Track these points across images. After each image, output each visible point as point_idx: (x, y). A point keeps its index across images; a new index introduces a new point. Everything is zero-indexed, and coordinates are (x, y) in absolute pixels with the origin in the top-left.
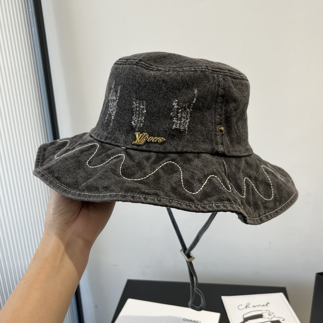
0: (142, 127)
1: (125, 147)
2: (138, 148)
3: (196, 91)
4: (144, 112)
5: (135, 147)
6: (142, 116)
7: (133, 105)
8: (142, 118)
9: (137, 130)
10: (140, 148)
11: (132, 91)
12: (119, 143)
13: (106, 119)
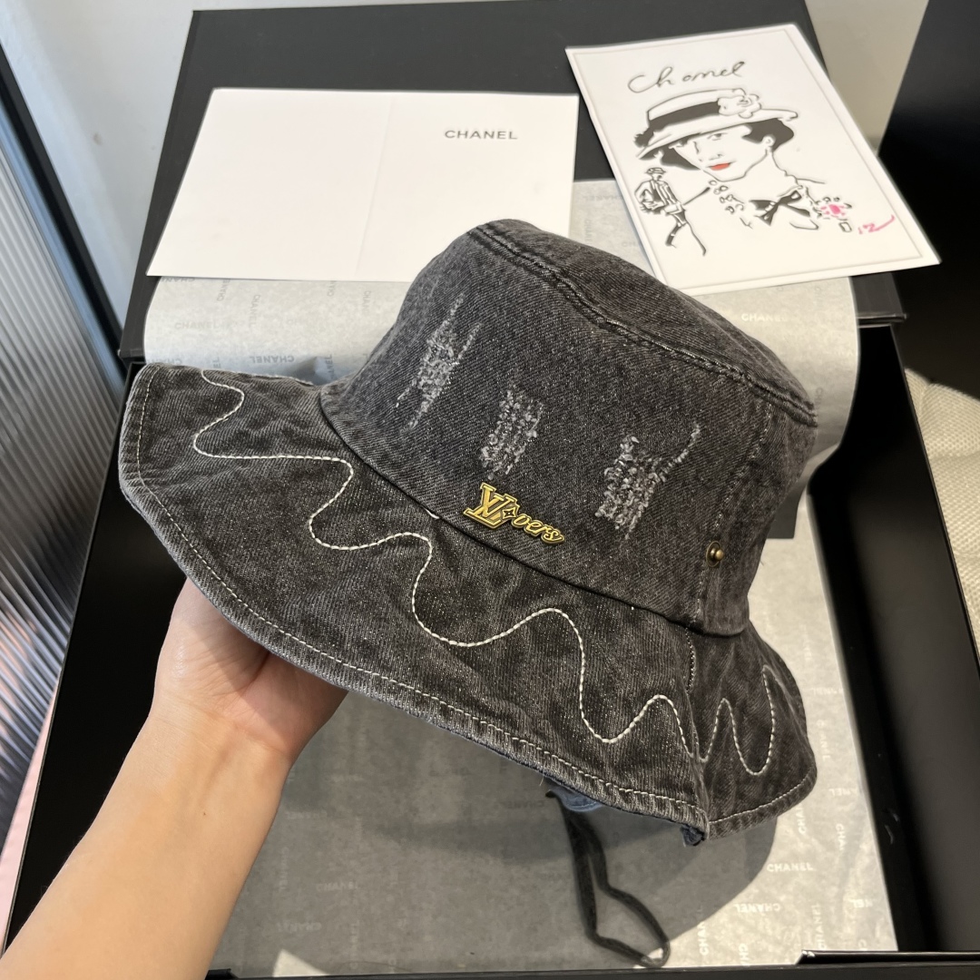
0: (509, 475)
1: (437, 515)
2: (476, 535)
3: (698, 431)
4: (529, 434)
5: (469, 526)
6: (519, 442)
7: (503, 400)
8: (517, 449)
9: (489, 478)
10: (483, 535)
11: (514, 357)
12: (422, 492)
13: (399, 398)
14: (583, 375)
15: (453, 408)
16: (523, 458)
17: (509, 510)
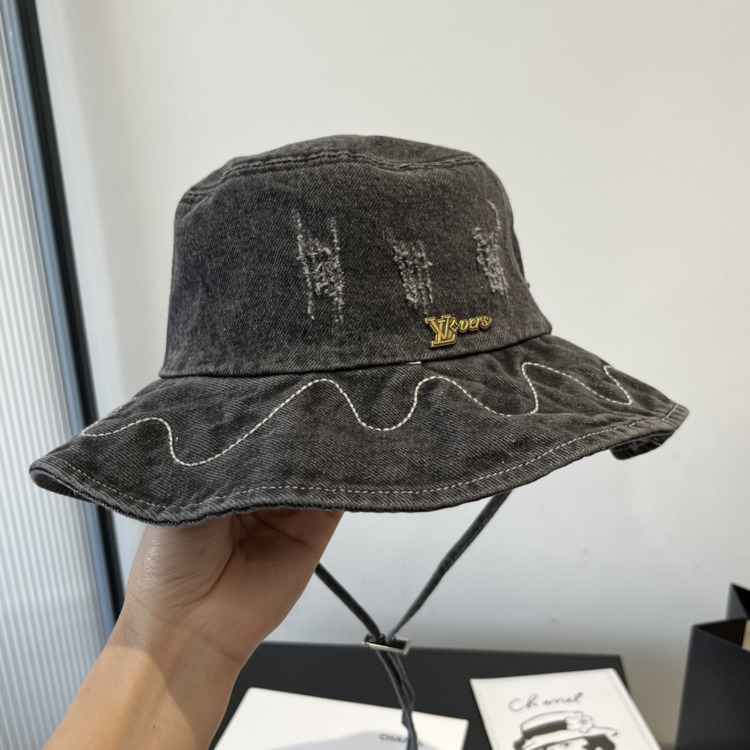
0: (434, 303)
1: (418, 361)
2: (450, 355)
4: (426, 266)
5: (442, 353)
6: (423, 277)
7: (394, 256)
8: (426, 282)
9: (426, 313)
10: (452, 351)
11: (379, 222)
12: (394, 356)
13: (309, 312)
14: (428, 205)
15: (362, 287)
16: (432, 285)
17: (453, 324)
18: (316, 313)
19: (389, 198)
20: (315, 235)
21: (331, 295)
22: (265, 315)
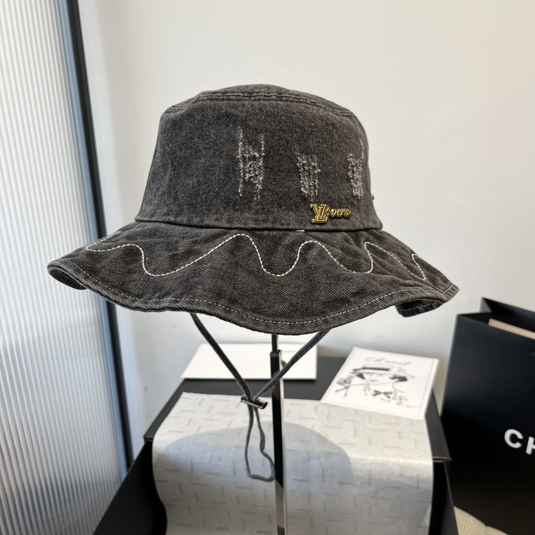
0: (318, 195)
1: (303, 229)
2: (322, 229)
4: (316, 172)
5: (318, 227)
6: (313, 178)
7: (297, 163)
8: (315, 181)
9: (312, 201)
10: (324, 227)
11: (291, 141)
12: (288, 225)
13: (239, 191)
14: (323, 134)
15: (274, 180)
16: (319, 184)
17: (327, 210)
18: (244, 192)
19: (299, 127)
20: (250, 144)
21: (254, 182)
22: (211, 190)
